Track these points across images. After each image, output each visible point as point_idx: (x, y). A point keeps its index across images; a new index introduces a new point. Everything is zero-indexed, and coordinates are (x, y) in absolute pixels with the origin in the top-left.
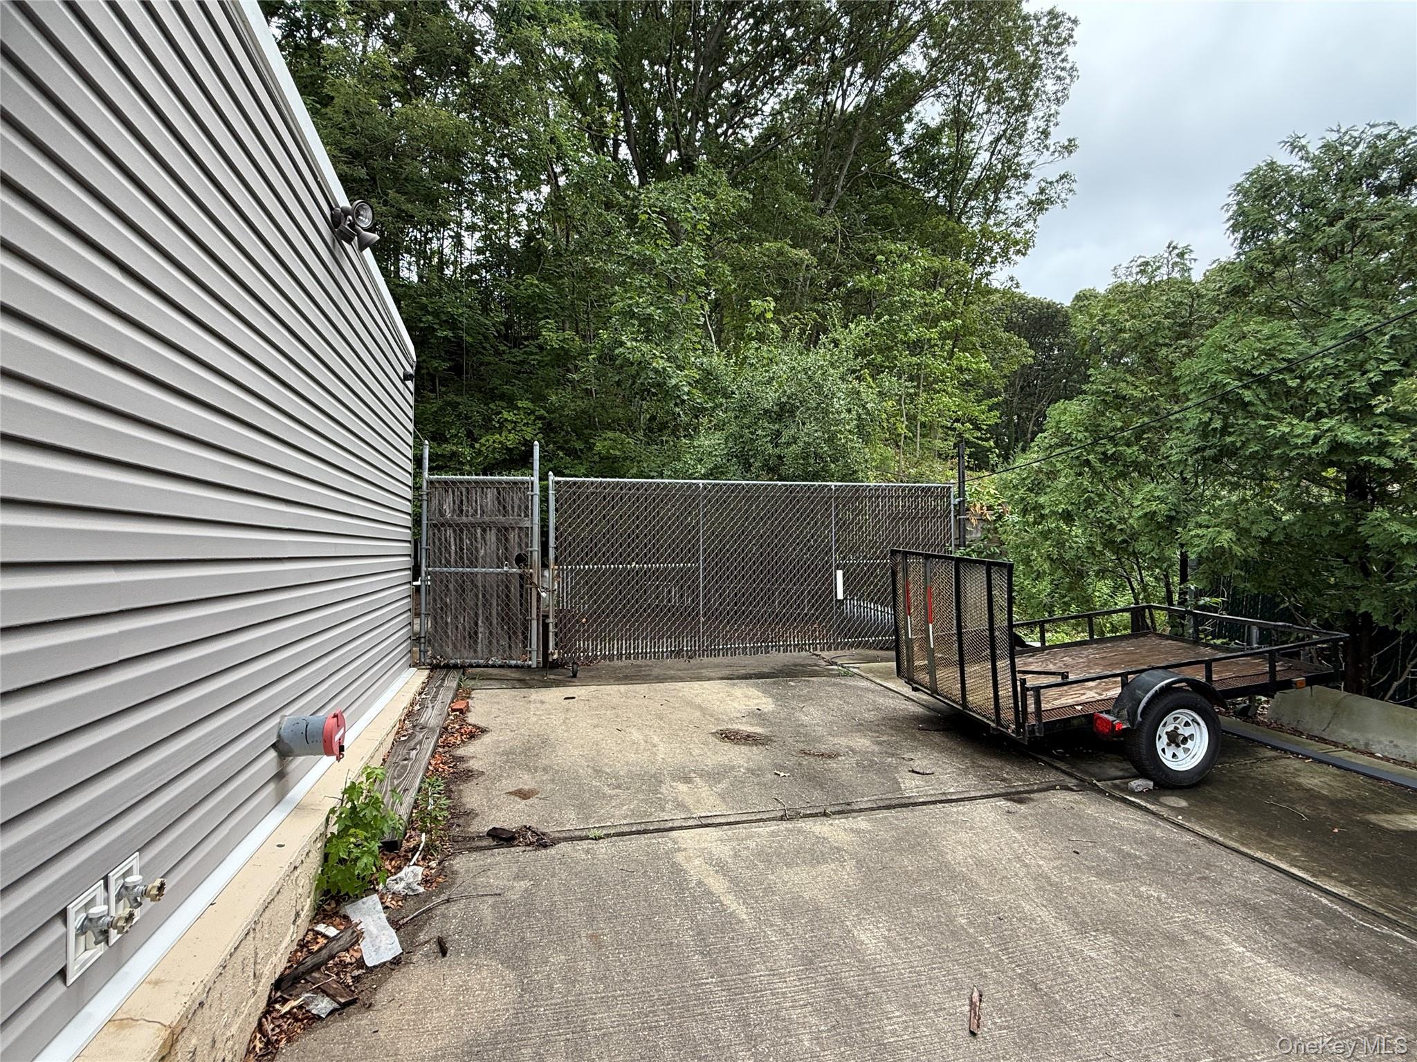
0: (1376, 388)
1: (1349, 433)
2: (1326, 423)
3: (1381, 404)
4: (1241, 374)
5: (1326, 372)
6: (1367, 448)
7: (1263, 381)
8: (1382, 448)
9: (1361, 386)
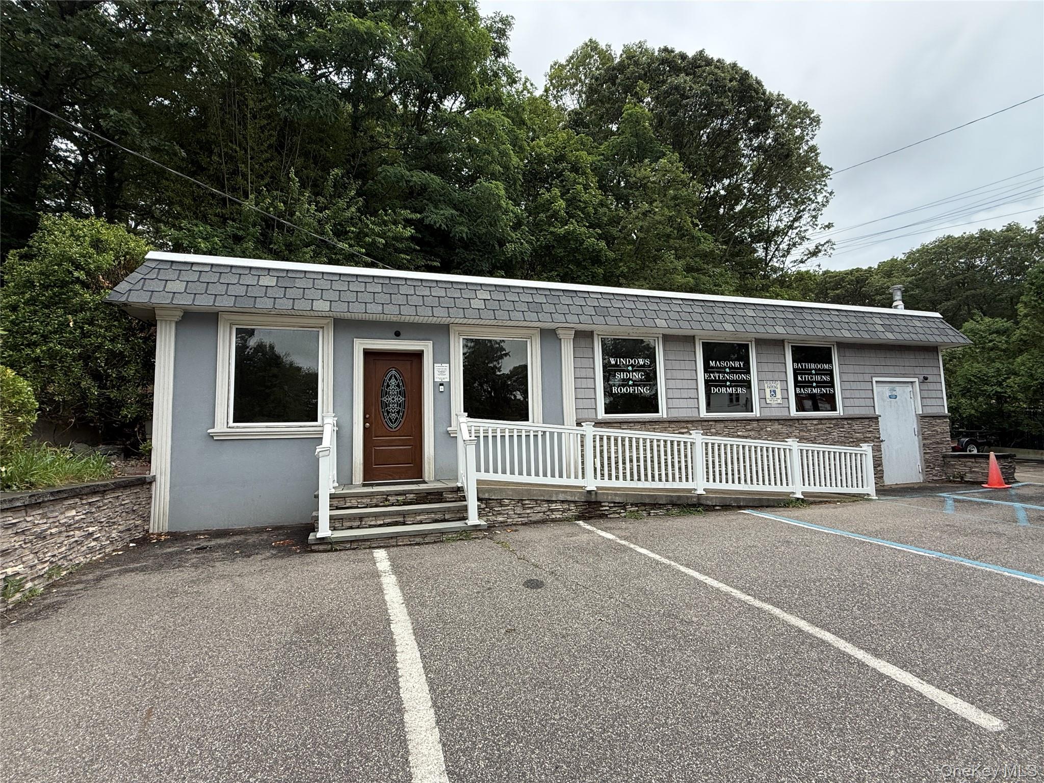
0: (1004, 381)
1: (999, 390)
2: (994, 387)
3: (1005, 384)
4: (974, 376)
5: (993, 376)
6: (1002, 393)
7: (979, 377)
8: (1005, 392)
9: (1000, 380)
